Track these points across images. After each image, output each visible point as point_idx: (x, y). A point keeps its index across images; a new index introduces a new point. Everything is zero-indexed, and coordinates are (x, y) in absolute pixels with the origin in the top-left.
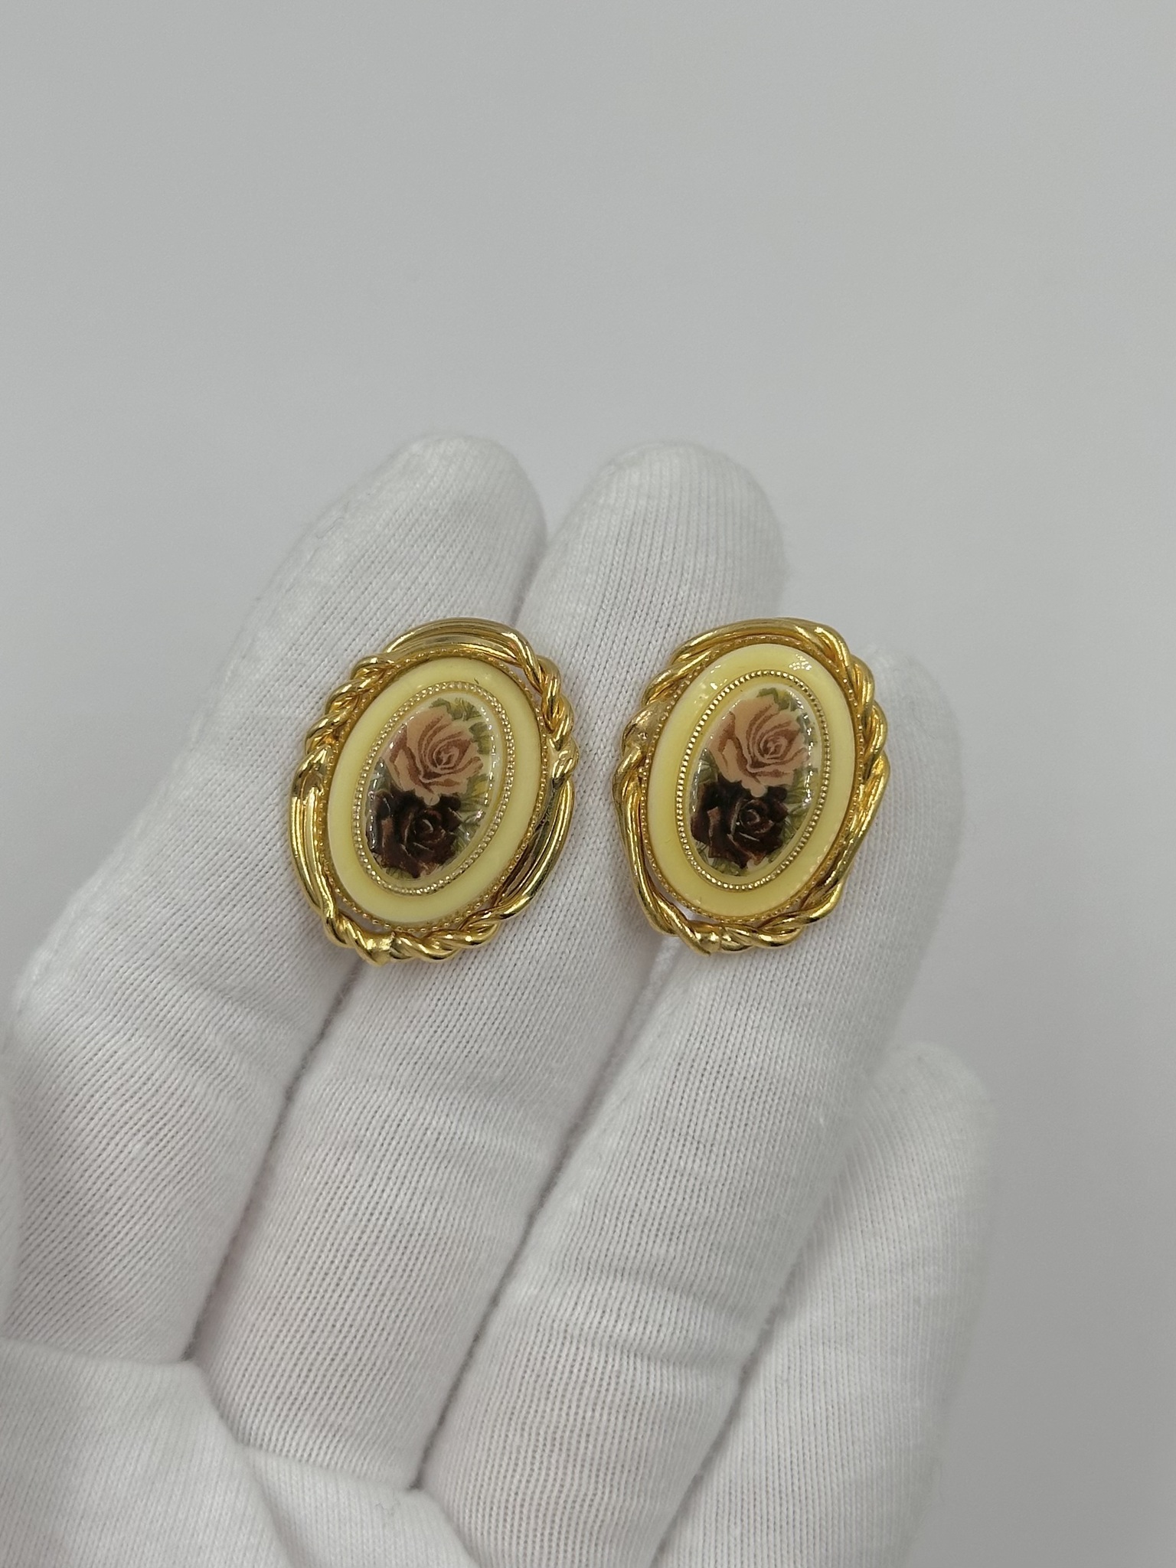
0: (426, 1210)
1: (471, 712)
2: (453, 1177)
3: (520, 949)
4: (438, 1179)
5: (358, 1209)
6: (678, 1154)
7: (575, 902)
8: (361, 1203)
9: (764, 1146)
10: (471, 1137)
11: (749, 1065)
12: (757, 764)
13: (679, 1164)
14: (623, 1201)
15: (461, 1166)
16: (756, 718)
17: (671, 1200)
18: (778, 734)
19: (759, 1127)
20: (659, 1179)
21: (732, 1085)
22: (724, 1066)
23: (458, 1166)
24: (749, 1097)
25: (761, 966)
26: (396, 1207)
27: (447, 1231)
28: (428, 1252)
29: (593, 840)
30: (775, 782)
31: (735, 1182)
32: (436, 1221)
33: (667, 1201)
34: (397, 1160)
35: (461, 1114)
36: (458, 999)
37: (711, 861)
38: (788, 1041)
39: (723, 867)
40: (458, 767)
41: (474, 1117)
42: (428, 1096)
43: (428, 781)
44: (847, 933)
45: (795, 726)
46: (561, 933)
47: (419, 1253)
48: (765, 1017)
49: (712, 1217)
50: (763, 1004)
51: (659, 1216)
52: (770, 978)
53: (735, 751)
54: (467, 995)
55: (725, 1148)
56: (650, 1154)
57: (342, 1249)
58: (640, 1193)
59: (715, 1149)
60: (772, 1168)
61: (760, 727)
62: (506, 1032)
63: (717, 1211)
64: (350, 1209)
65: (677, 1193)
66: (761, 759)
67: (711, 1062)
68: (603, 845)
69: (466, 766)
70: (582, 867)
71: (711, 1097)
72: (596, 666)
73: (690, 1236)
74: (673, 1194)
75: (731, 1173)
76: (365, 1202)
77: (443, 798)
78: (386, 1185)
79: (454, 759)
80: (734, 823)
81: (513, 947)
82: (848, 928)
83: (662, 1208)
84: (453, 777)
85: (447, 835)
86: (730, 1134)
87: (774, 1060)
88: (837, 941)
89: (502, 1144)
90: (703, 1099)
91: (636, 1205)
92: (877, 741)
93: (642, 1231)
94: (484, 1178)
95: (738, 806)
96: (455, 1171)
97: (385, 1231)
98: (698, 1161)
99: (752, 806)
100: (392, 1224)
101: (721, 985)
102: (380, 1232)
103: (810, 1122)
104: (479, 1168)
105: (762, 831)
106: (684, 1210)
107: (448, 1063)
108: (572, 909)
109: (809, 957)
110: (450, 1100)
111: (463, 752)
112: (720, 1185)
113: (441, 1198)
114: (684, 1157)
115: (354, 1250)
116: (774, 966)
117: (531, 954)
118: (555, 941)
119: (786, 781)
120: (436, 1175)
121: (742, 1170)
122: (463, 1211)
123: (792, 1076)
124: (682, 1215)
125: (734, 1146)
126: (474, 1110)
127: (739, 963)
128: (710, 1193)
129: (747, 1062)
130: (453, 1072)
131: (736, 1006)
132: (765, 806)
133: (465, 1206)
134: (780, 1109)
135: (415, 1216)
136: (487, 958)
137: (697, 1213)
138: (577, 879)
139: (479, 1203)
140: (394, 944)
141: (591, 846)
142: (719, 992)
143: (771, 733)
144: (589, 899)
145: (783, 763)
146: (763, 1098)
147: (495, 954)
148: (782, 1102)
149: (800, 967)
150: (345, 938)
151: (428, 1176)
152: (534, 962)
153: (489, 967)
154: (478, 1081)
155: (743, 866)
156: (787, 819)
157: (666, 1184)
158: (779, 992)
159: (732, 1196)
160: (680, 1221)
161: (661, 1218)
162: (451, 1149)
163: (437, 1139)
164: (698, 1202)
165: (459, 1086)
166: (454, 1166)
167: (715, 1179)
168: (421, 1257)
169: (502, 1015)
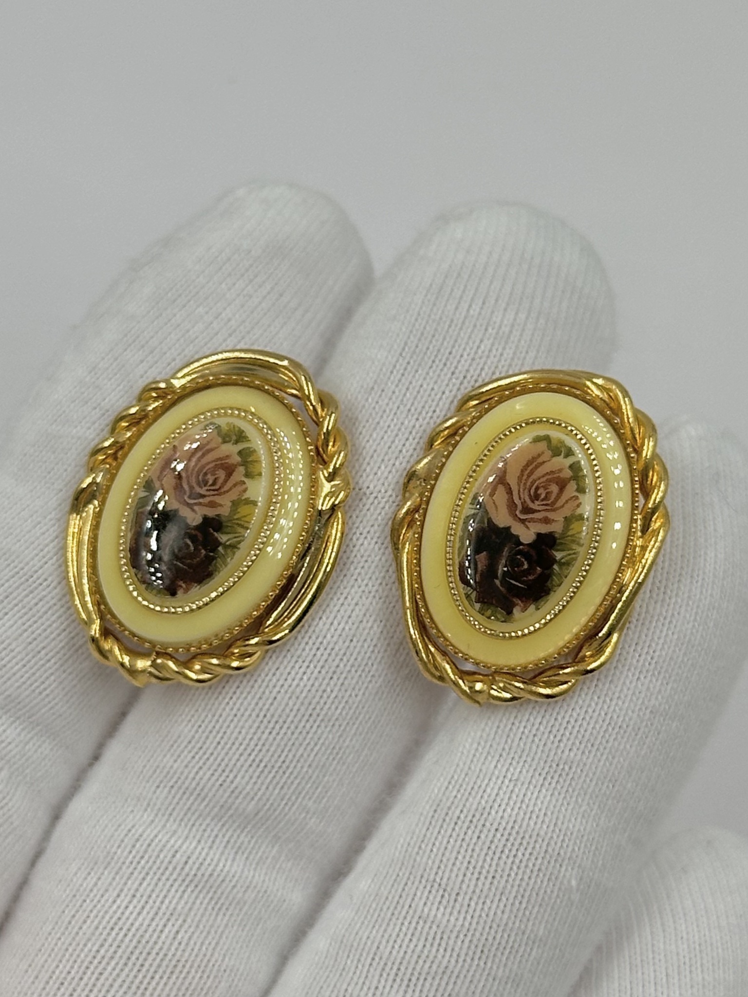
0: (167, 930)
1: (240, 437)
2: (198, 902)
3: (281, 683)
4: (183, 902)
5: (100, 923)
6: (424, 900)
7: (341, 642)
8: (103, 917)
9: (511, 901)
10: (221, 865)
11: (502, 817)
12: (527, 510)
13: (423, 910)
14: (366, 943)
15: (208, 892)
16: (527, 465)
17: (412, 946)
18: (549, 481)
19: (507, 881)
20: (402, 924)
21: (483, 836)
22: (478, 816)
23: (205, 891)
24: (500, 850)
25: (525, 719)
26: (137, 924)
27: (187, 954)
28: (164, 972)
29: (365, 582)
30: (544, 529)
31: (478, 934)
32: (176, 943)
33: (408, 946)
34: (144, 879)
35: (213, 842)
36: (217, 727)
37: (478, 606)
38: (545, 797)
39: (489, 612)
40: (222, 490)
41: (225, 847)
42: (182, 820)
43: (192, 501)
44: (617, 695)
45: (568, 473)
46: (323, 672)
47: (156, 972)
48: (524, 771)
49: (451, 967)
50: (524, 758)
51: (398, 961)
52: (534, 732)
53: (506, 496)
54: (226, 725)
55: (471, 899)
56: (397, 898)
57: (79, 961)
58: (383, 936)
59: (460, 899)
60: (517, 924)
61: (532, 472)
62: (263, 765)
63: (457, 961)
64: (93, 922)
65: (419, 940)
66: (531, 505)
67: (465, 811)
68: (375, 588)
69: (230, 489)
70: (351, 607)
71: (461, 846)
72: (388, 411)
73: (427, 984)
74: (415, 940)
75: (474, 925)
76: (107, 918)
77: (206, 519)
78: (130, 902)
79: (220, 481)
80: (502, 569)
81: (274, 680)
82: (619, 689)
83: (402, 953)
84: (218, 499)
85: (206, 556)
86: (476, 885)
87: (528, 815)
88: (604, 702)
89: (253, 876)
90: (453, 847)
91: (378, 948)
92: (656, 496)
93: (381, 975)
94: (231, 908)
95: (506, 552)
96: (201, 896)
97: (123, 946)
98: (442, 909)
99: (520, 552)
100: (131, 941)
101: (485, 735)
102: (119, 947)
103: (562, 883)
104: (227, 897)
105: (531, 578)
106: (423, 957)
107: (202, 790)
108: (337, 648)
109: (575, 715)
110: (203, 827)
111: (229, 475)
112: (462, 936)
113: (184, 921)
114: (429, 904)
115: (91, 963)
116: (539, 720)
117: (291, 689)
118: (316, 679)
119: (557, 528)
120: (181, 897)
121: (485, 922)
122: (206, 937)
123: (546, 833)
124: (421, 962)
125: (479, 897)
126: (226, 839)
127: (504, 714)
128: (451, 942)
129: (500, 814)
130: (207, 800)
131: (497, 757)
132: (533, 553)
133: (209, 933)
134: (531, 865)
135: (155, 936)
136: (248, 689)
137: (437, 961)
138: (346, 618)
139: (223, 932)
140: (154, 665)
141: (363, 588)
142: (482, 743)
143: (543, 480)
144: (355, 640)
145: (554, 510)
146: (514, 852)
147: (256, 686)
148: (533, 858)
149: (564, 725)
150: (108, 655)
151: (173, 897)
152: (294, 698)
153: (249, 698)
154: (231, 812)
155: (509, 612)
156: (555, 567)
157: (408, 929)
158: (541, 748)
159: (473, 947)
160: (418, 968)
161: (401, 963)
162: (199, 874)
163: (186, 863)
164: (438, 950)
165: (212, 814)
166: (200, 892)
167: (457, 929)
168: (157, 977)
169: (258, 748)
